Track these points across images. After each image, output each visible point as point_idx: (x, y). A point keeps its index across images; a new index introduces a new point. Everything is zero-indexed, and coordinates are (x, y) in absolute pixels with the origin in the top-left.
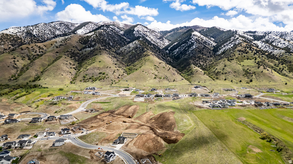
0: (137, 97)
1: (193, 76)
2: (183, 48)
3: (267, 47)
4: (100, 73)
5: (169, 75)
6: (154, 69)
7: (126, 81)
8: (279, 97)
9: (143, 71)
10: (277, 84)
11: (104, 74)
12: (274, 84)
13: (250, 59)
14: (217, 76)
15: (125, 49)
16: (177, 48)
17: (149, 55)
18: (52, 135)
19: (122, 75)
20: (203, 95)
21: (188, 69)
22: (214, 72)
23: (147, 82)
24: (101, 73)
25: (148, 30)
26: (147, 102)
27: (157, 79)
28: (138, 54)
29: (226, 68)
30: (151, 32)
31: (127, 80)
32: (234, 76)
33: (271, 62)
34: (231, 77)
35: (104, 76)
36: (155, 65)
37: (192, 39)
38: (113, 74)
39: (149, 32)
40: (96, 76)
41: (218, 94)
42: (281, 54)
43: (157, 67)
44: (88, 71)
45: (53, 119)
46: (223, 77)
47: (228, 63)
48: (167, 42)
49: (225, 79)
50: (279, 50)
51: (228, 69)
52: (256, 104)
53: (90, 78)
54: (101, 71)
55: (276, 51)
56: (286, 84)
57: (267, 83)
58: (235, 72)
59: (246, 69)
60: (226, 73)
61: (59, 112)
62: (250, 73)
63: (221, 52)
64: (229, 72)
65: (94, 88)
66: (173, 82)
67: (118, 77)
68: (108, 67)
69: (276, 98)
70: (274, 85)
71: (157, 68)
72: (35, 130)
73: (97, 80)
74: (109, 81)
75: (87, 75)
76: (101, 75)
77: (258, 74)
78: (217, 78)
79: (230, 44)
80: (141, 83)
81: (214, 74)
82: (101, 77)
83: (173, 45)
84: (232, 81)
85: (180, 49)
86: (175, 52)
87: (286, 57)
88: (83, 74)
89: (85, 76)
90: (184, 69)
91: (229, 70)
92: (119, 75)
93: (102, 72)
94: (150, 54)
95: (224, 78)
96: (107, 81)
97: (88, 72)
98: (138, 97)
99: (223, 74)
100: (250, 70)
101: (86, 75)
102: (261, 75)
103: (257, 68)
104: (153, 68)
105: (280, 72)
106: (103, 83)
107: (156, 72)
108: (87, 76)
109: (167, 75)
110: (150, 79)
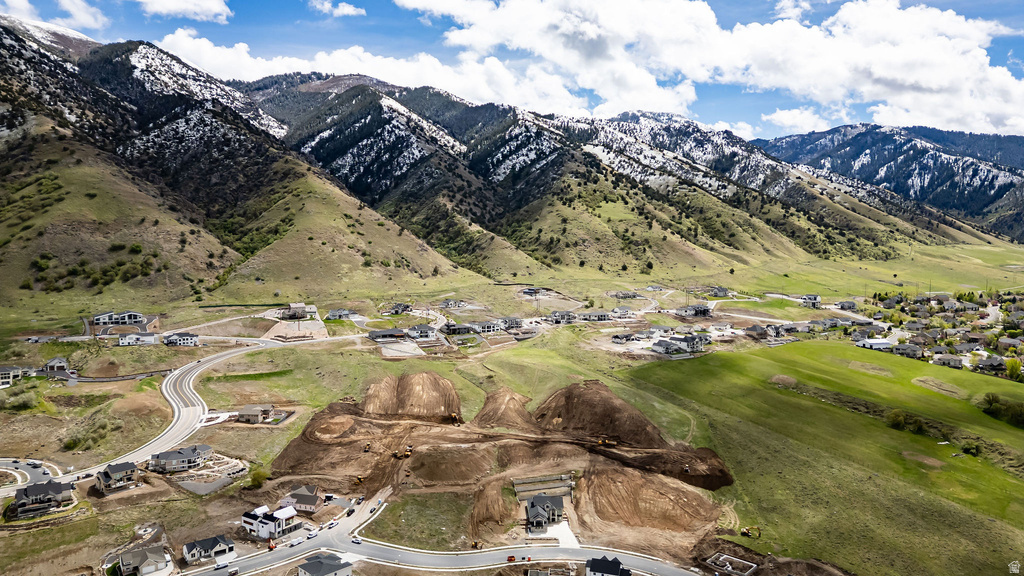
0: (387, 343)
1: (485, 253)
2: (368, 154)
3: (626, 166)
4: (115, 249)
5: (410, 252)
6: (348, 231)
7: (258, 279)
8: (760, 310)
9: (311, 239)
10: (711, 272)
11: (135, 251)
12: (706, 272)
13: (613, 201)
14: (554, 253)
15: (161, 145)
16: (345, 153)
17: (303, 175)
18: (224, 552)
19: (221, 257)
20: (592, 318)
21: (447, 231)
22: (538, 239)
23: (346, 280)
24: (122, 247)
25: (190, 73)
26: (439, 355)
27: (375, 267)
28: (246, 166)
29: (568, 227)
30: (204, 82)
31: (258, 274)
32: (601, 252)
33: (661, 210)
34: (592, 253)
35: (139, 259)
36: (346, 215)
37: (394, 122)
38: (181, 251)
39: (195, 80)
40: (98, 260)
41: (630, 312)
42: (670, 189)
43: (357, 221)
44: (45, 240)
45: (129, 479)
46: (570, 254)
47: (566, 211)
48: (276, 125)
49: (582, 264)
50: (660, 175)
51: (575, 231)
52: (754, 333)
53: (73, 273)
54: (114, 239)
55: (652, 177)
56: (732, 271)
57: (690, 272)
58: (598, 239)
59: (621, 228)
60: (576, 244)
61: (95, 440)
62: (637, 244)
63: (504, 176)
64: (584, 241)
65: (135, 317)
66: (435, 279)
67: (210, 265)
68: (143, 220)
69: (755, 312)
70: (708, 276)
71: (357, 224)
72: (72, 546)
73: (112, 281)
74: (175, 284)
75: (50, 259)
76: (123, 256)
77: (657, 245)
78: (557, 261)
79: (524, 151)
80: (325, 288)
81: (541, 248)
82: (128, 265)
83: (317, 140)
84: (601, 269)
85: (359, 155)
86: (344, 166)
87: (686, 195)
88: (24, 251)
89: (42, 262)
90: (433, 231)
91: (581, 234)
92: (211, 256)
93: (123, 243)
94: (306, 171)
95: (578, 261)
96: (165, 284)
97: (47, 243)
98: (385, 340)
99: (568, 246)
100: (633, 234)
101: (43, 257)
102: (665, 247)
103: (645, 226)
104: (342, 224)
105: (691, 238)
106: (155, 292)
107: (360, 241)
108: (52, 263)
109: (404, 253)
110: (350, 270)
